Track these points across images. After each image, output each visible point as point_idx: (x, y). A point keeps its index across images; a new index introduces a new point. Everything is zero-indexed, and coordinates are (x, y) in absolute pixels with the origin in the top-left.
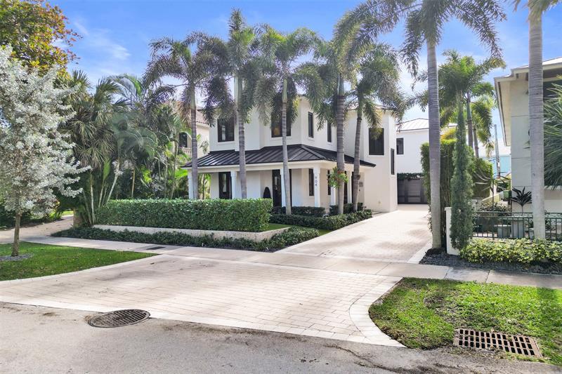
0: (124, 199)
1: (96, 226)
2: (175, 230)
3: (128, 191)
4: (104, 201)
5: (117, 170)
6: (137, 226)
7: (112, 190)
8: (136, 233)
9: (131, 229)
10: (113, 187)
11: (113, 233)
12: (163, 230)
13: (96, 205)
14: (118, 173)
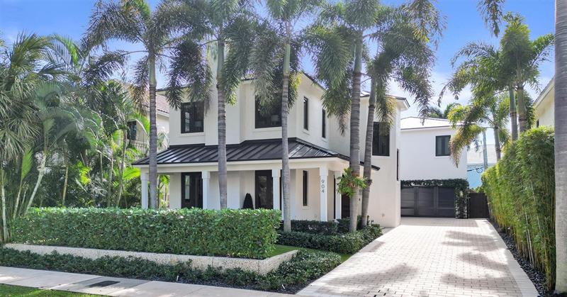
0: (52, 206)
1: (9, 246)
2: (131, 253)
3: (58, 196)
4: (22, 208)
5: (43, 165)
6: (72, 246)
7: (34, 193)
8: (71, 257)
9: (62, 251)
10: (36, 189)
11: (35, 256)
12: (112, 253)
13: (9, 215)
14: (44, 170)
